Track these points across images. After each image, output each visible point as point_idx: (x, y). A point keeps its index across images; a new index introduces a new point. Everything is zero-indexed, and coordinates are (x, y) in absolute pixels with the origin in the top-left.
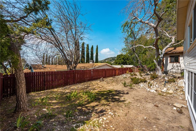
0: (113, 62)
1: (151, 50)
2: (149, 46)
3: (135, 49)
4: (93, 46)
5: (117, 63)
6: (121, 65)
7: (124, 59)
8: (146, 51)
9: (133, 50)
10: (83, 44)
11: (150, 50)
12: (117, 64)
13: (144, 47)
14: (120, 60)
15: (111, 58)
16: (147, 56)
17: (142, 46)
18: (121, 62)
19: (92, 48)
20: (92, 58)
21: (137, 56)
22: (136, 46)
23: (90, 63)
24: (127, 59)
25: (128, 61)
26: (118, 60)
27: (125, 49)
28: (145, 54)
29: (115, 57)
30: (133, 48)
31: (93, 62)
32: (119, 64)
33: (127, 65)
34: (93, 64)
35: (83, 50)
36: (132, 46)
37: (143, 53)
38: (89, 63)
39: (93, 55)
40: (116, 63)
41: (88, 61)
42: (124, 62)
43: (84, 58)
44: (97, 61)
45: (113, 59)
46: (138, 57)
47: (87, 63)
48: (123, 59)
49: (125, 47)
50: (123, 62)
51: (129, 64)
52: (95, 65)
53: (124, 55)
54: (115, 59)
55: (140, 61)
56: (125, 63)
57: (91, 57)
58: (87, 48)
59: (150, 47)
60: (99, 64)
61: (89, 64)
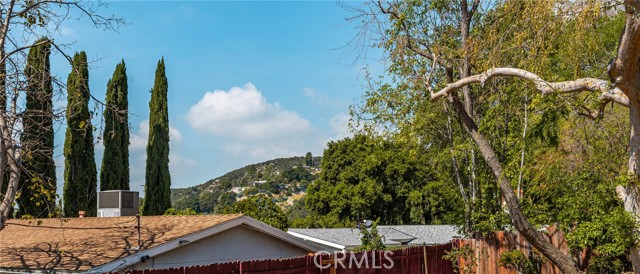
0: (290, 201)
1: (595, 114)
2: (580, 82)
3: (473, 97)
4: (121, 69)
5: (326, 210)
6: (363, 229)
7: (388, 172)
8: (554, 119)
9: (458, 104)
10: (41, 52)
11: (584, 114)
12: (332, 217)
13: (544, 86)
14: (354, 181)
15: (279, 162)
16: (566, 153)
17: (530, 75)
18: (358, 200)
19: (120, 83)
20: (117, 175)
21: (488, 154)
22: (483, 78)
23: (102, 212)
24: (409, 175)
25: (415, 195)
26: (335, 180)
27: (392, 97)
28: (554, 141)
29: (310, 160)
30: (453, 92)
31: (129, 205)
32: (347, 216)
33: (407, 221)
34: (131, 221)
35: (39, 104)
36: (451, 75)
37: (537, 132)
38: (91, 212)
39: (124, 141)
40: (322, 211)
41: (81, 201)
42: (387, 198)
43: (48, 169)
44: (159, 197)
45: (294, 172)
46: (494, 164)
47: (71, 212)
48: (377, 173)
49: (393, 81)
50: (380, 199)
51: (428, 220)
52: (145, 237)
53: (387, 146)
54: (309, 177)
55: (509, 195)
56: (391, 211)
57: (107, 161)
58: (71, 81)
59: (584, 88)
60: (184, 224)
61: (90, 221)
